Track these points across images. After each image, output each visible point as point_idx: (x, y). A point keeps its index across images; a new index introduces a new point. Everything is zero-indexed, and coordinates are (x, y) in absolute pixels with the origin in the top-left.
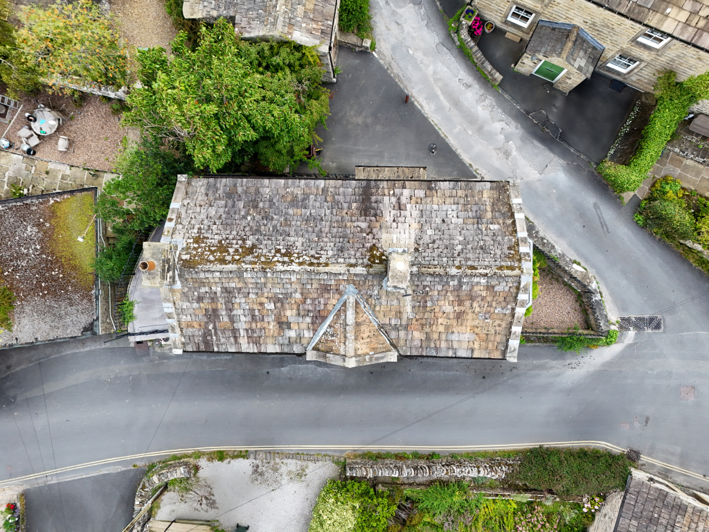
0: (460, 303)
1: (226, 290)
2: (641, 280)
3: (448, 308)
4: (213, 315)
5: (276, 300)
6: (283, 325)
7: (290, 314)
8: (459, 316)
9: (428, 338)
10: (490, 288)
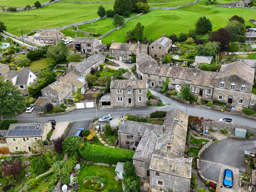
0: (140, 83)
1: (117, 82)
2: (168, 101)
3: (139, 84)
4: (115, 85)
5: (122, 83)
6: (122, 86)
7: (123, 85)
8: (140, 84)
9: (137, 87)
10: (143, 81)
